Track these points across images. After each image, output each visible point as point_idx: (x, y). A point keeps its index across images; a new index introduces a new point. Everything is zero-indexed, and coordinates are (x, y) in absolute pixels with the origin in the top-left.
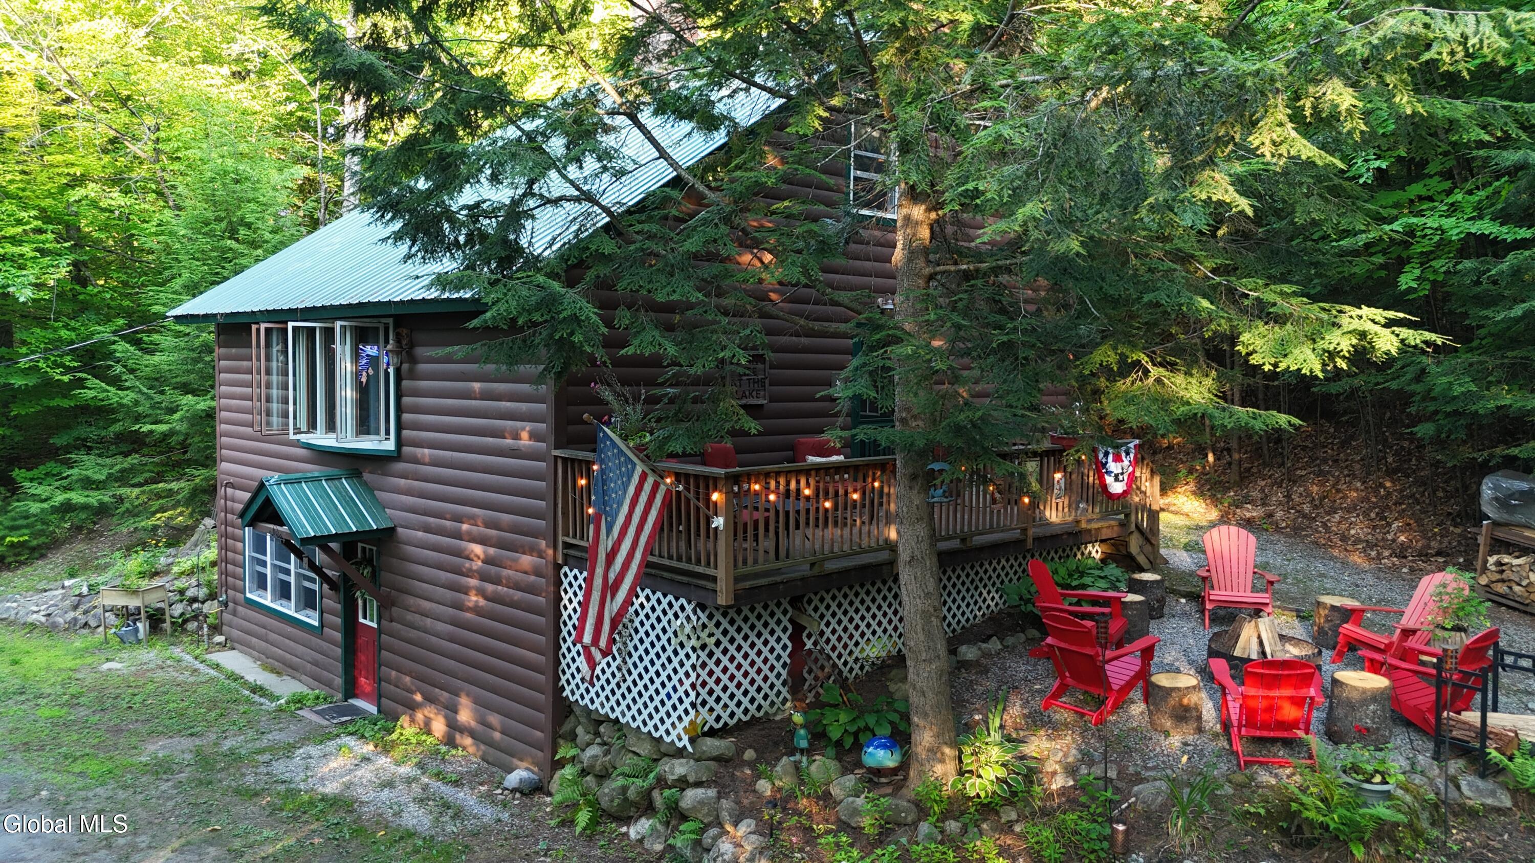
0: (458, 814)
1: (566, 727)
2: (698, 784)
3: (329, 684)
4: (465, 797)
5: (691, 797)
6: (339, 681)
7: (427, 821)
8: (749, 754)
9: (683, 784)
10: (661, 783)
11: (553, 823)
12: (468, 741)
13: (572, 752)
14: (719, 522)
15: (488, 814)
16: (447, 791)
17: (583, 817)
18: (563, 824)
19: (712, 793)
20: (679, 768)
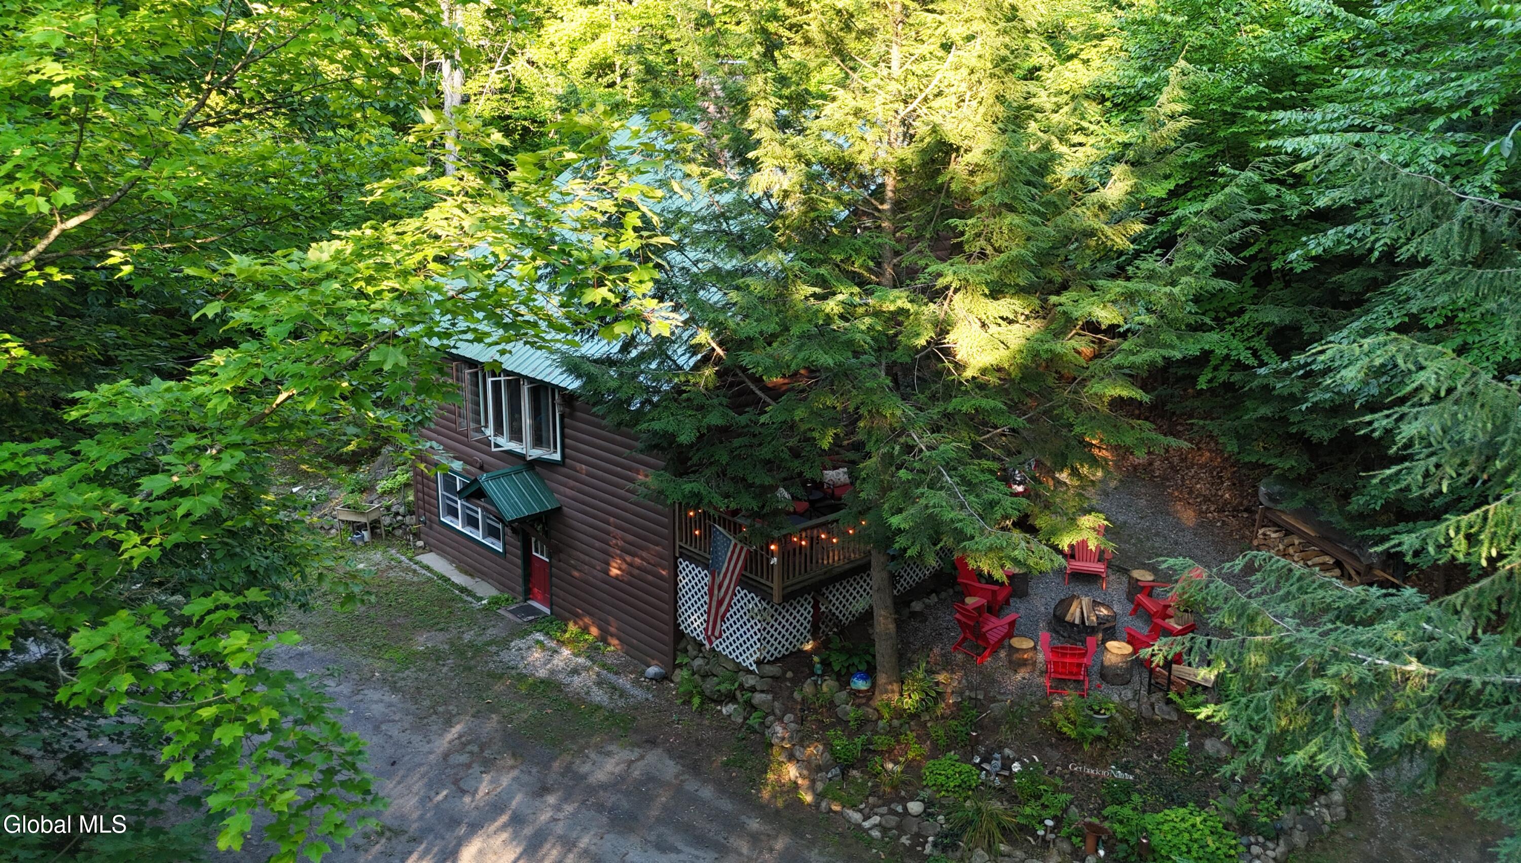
0: (623, 694)
1: (682, 645)
2: (762, 691)
3: (513, 590)
4: (624, 682)
5: (758, 698)
6: (520, 589)
7: (606, 698)
8: (789, 674)
9: (753, 689)
10: (741, 687)
11: (679, 702)
12: (615, 642)
13: (686, 660)
14: (774, 561)
15: (639, 694)
16: (612, 677)
17: (696, 701)
18: (684, 703)
19: (770, 697)
20: (750, 681)
